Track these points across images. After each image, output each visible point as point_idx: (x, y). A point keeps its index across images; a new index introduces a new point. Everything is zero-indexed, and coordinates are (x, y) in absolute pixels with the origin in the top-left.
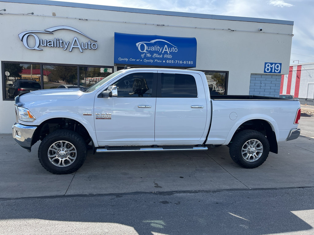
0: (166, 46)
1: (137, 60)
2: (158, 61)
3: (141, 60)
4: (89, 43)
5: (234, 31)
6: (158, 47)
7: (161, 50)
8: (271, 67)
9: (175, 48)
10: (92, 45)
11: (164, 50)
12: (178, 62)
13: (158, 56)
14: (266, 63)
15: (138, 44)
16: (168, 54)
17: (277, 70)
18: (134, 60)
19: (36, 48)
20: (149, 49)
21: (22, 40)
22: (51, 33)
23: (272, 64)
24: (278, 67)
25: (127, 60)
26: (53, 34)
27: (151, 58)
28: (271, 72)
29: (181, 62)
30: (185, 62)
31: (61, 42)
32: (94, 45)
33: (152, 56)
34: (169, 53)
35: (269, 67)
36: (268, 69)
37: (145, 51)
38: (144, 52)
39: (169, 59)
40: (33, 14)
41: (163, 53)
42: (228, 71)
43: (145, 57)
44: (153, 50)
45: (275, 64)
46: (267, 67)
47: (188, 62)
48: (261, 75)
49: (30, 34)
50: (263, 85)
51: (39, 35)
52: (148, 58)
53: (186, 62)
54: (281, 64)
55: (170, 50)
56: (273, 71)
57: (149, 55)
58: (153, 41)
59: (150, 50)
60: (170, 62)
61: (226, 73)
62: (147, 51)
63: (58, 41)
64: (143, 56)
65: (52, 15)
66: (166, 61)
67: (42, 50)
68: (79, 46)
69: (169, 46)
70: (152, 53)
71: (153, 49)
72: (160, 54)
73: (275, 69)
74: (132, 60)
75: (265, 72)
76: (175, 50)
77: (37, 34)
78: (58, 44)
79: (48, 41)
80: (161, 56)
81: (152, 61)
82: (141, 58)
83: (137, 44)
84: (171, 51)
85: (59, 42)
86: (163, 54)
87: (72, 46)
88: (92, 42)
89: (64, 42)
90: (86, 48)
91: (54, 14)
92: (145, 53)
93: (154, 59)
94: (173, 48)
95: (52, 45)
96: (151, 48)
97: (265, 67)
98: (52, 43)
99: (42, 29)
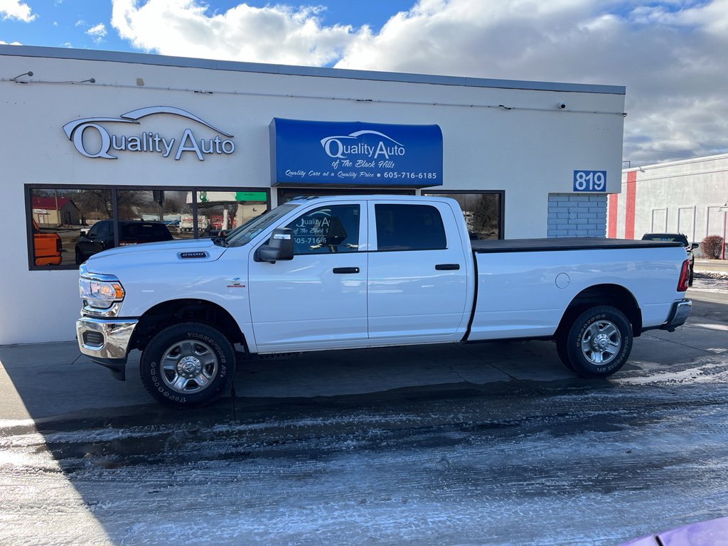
0: (381, 143)
1: (324, 174)
2: (367, 175)
3: (333, 174)
4: (217, 141)
5: (510, 109)
6: (366, 147)
7: (371, 153)
8: (587, 178)
9: (399, 147)
10: (224, 145)
11: (378, 152)
12: (406, 175)
13: (367, 165)
14: (576, 172)
15: (326, 142)
16: (385, 160)
17: (599, 186)
18: (319, 174)
19: (103, 154)
20: (347, 150)
21: (71, 139)
22: (135, 121)
23: (587, 173)
24: (599, 178)
25: (303, 174)
26: (139, 123)
27: (352, 169)
28: (587, 189)
29: (413, 176)
30: (420, 176)
31: (157, 139)
32: (228, 146)
33: (354, 164)
34: (387, 158)
35: (583, 180)
36: (581, 184)
37: (339, 155)
38: (338, 158)
39: (389, 170)
40: (93, 81)
41: (376, 157)
42: (504, 191)
43: (341, 167)
44: (356, 152)
45: (595, 173)
46: (579, 180)
47: (427, 176)
48: (569, 195)
49: (89, 125)
50: (573, 216)
51: (108, 126)
52: (346, 170)
53: (424, 176)
54: (604, 173)
55: (391, 152)
56: (591, 189)
57: (347, 163)
58: (356, 134)
59: (349, 152)
60: (391, 175)
61: (500, 195)
62: (343, 154)
63: (151, 139)
64: (335, 164)
65: (135, 83)
66: (382, 175)
67: (117, 158)
68: (196, 148)
69: (388, 144)
70: (353, 158)
71: (356, 150)
72: (369, 160)
73: (594, 183)
74: (314, 174)
75: (575, 189)
76: (399, 150)
77: (104, 125)
78: (152, 144)
79: (129, 140)
80: (373, 165)
81: (354, 175)
82: (332, 170)
83: (323, 142)
84: (393, 153)
85: (153, 140)
86: (377, 161)
87: (182, 148)
88: (224, 138)
89: (163, 140)
90: (211, 150)
91: (140, 83)
92: (340, 159)
93: (358, 171)
94: (396, 148)
95: (139, 148)
96: (351, 149)
97: (575, 180)
98: (138, 143)
99: (114, 113)
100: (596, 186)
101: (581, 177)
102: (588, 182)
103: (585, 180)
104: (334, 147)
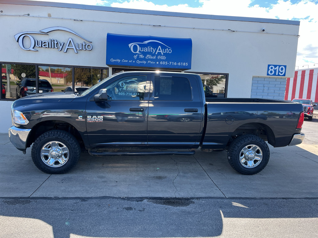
0: (160, 47)
1: (130, 61)
2: (151, 63)
3: (134, 62)
4: (84, 44)
5: (234, 31)
6: (151, 48)
7: (154, 51)
8: (275, 69)
9: (169, 49)
10: (87, 46)
11: (158, 51)
12: (172, 63)
13: (152, 58)
14: (269, 66)
15: (131, 45)
16: (161, 55)
17: (282, 73)
18: (127, 61)
19: (31, 49)
20: (142, 50)
21: (18, 41)
23: (275, 66)
24: (282, 69)
25: (119, 61)
26: (48, 35)
27: (144, 59)
28: (275, 74)
29: (175, 64)
30: (179, 64)
31: (56, 42)
32: (89, 46)
33: (145, 57)
34: (162, 54)
35: (272, 70)
36: (271, 72)
37: (138, 52)
38: (137, 54)
39: (163, 60)
40: (29, 15)
41: (156, 54)
42: (228, 74)
43: (138, 58)
44: (147, 51)
45: (280, 66)
46: (270, 70)
47: (183, 64)
48: (265, 78)
50: (266, 88)
51: (34, 36)
52: (141, 60)
53: (181, 64)
54: (285, 66)
55: (164, 51)
56: (277, 74)
57: (142, 56)
58: (147, 42)
59: (143, 51)
60: (164, 63)
61: (226, 75)
62: (140, 52)
63: (53, 42)
64: (135, 57)
65: (47, 16)
66: (159, 63)
67: (37, 51)
68: (74, 47)
69: (163, 47)
70: (145, 54)
71: (146, 50)
72: (153, 55)
73: (279, 72)
74: (125, 61)
75: (268, 74)
76: (169, 51)
77: (32, 35)
79: (43, 42)
80: (155, 57)
81: (145, 62)
82: (133, 59)
83: (130, 45)
84: (165, 52)
85: (54, 42)
86: (157, 56)
87: (67, 47)
88: (87, 43)
89: (59, 43)
90: (81, 49)
91: (49, 16)
92: (138, 54)
93: (147, 60)
94: (167, 49)
96: (144, 49)
97: (268, 70)
98: (47, 44)
99: (37, 30)
100: (280, 73)
101: (272, 68)
102: (275, 71)
103: (274, 70)
104: (135, 48)
